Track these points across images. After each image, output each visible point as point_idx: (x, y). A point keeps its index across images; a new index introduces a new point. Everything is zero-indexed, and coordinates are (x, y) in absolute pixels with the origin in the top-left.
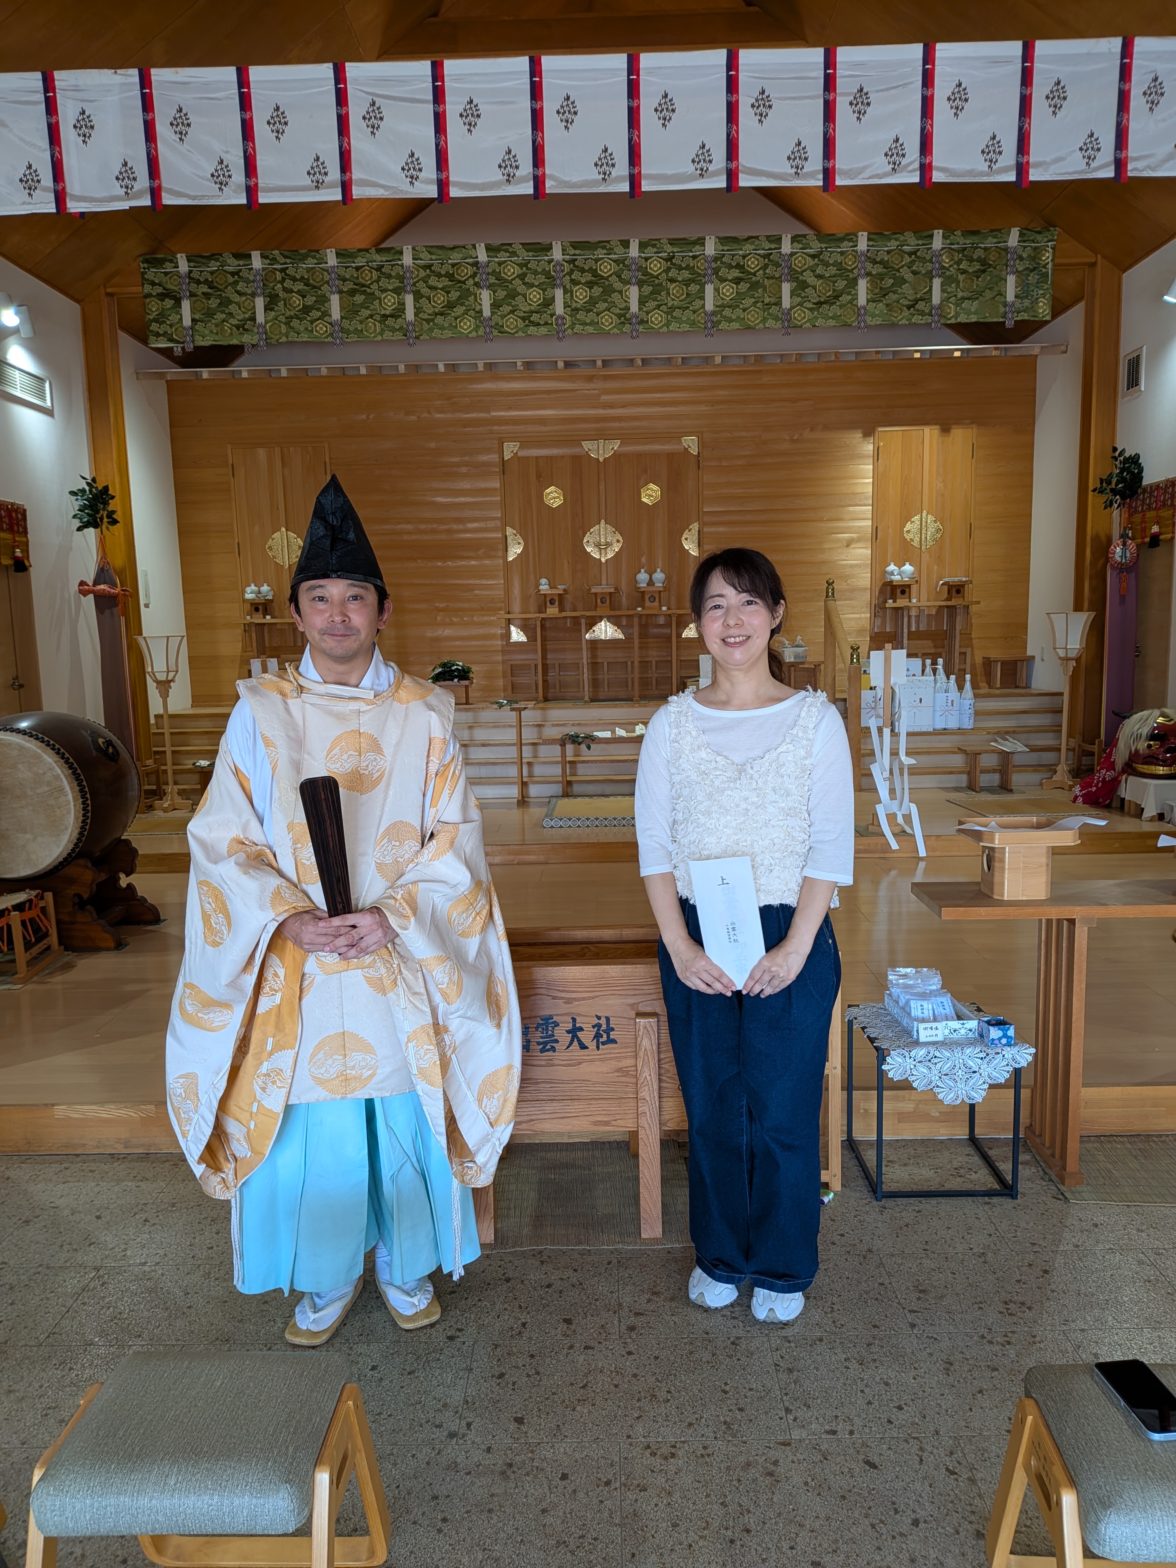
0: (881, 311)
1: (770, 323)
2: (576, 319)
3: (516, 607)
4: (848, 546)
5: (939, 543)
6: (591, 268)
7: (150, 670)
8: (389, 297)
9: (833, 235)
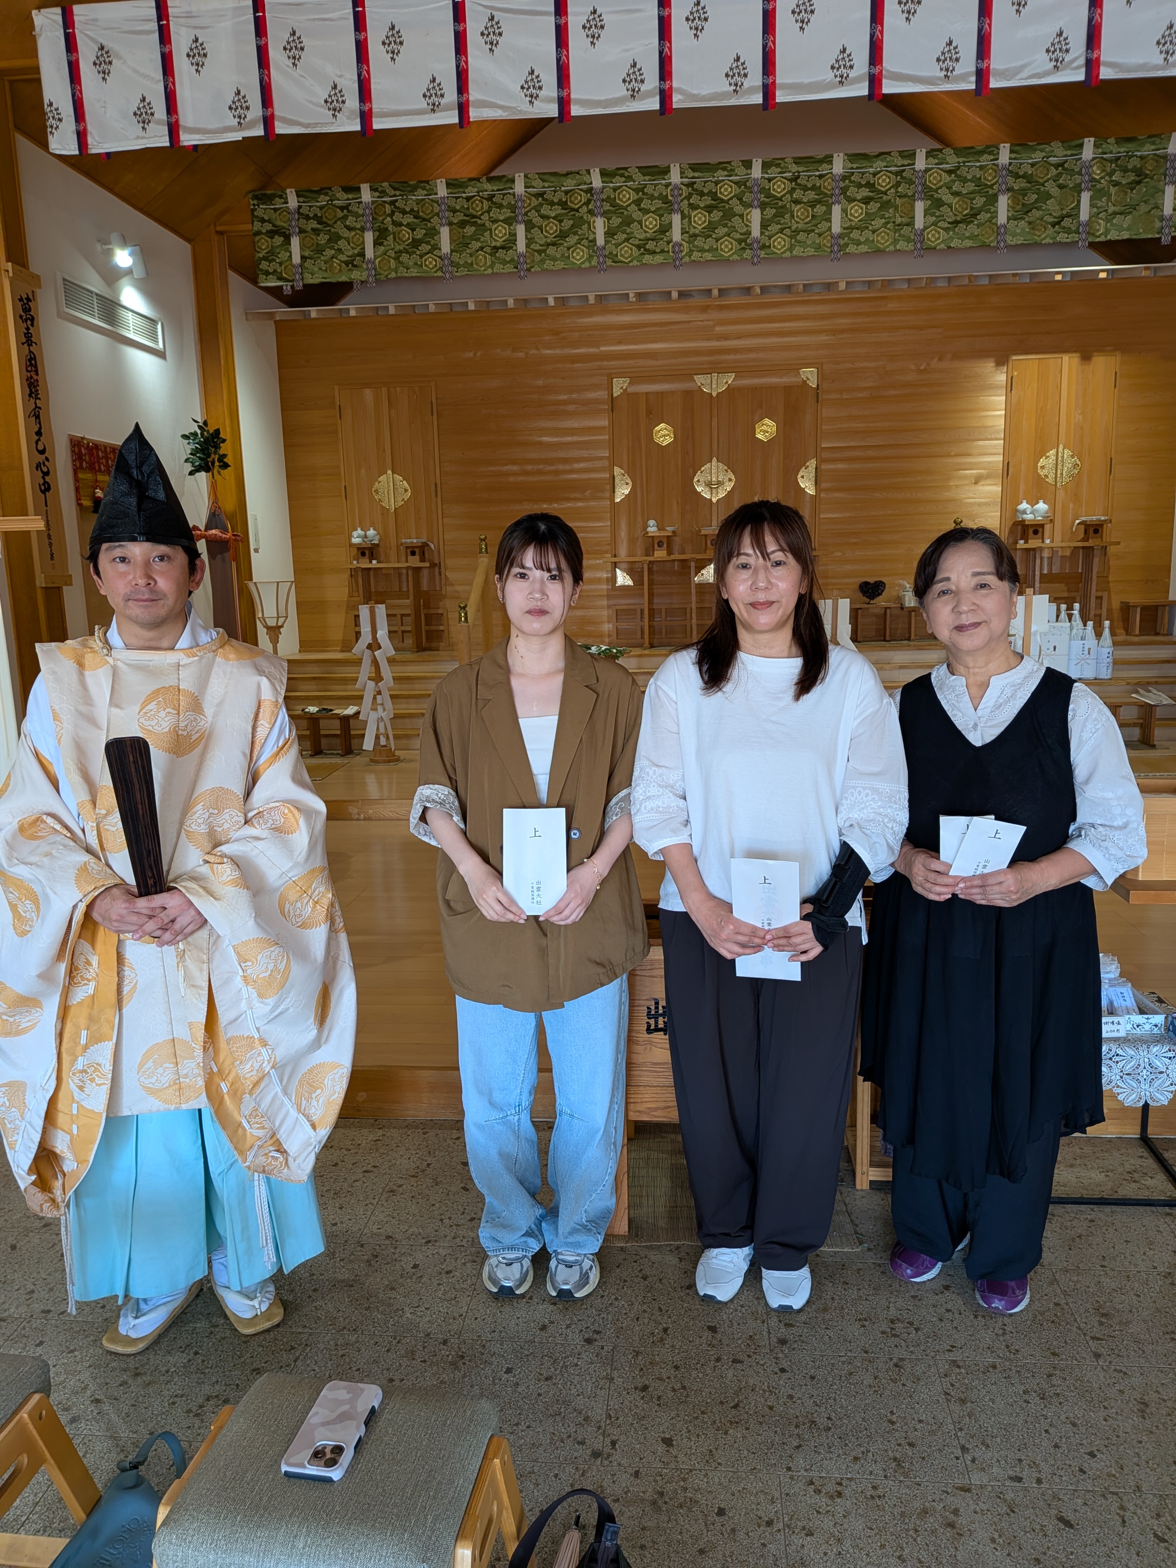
0: (1023, 230)
1: (902, 245)
2: (694, 246)
3: (623, 552)
4: (976, 483)
5: (1076, 479)
6: (710, 192)
7: (260, 615)
8: (500, 228)
9: (972, 148)
